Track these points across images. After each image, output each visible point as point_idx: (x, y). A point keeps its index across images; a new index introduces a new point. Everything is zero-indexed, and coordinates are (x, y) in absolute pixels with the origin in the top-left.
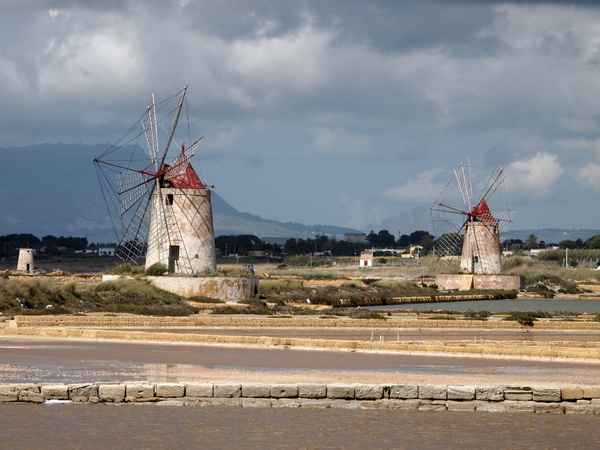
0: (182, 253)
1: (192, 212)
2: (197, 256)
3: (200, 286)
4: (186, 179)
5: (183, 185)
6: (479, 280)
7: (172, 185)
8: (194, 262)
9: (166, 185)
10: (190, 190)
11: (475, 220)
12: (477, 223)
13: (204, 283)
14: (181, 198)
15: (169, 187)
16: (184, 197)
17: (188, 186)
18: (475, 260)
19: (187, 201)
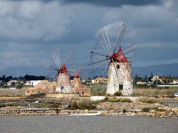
0: (124, 87)
1: (127, 71)
2: (129, 89)
3: (136, 100)
4: (123, 59)
5: (123, 61)
6: (66, 96)
7: (118, 61)
8: (128, 90)
9: (116, 61)
10: (126, 63)
11: (62, 72)
12: (63, 74)
13: (137, 99)
14: (123, 66)
15: (117, 62)
16: (124, 66)
17: (124, 62)
18: (62, 88)
19: (125, 67)
